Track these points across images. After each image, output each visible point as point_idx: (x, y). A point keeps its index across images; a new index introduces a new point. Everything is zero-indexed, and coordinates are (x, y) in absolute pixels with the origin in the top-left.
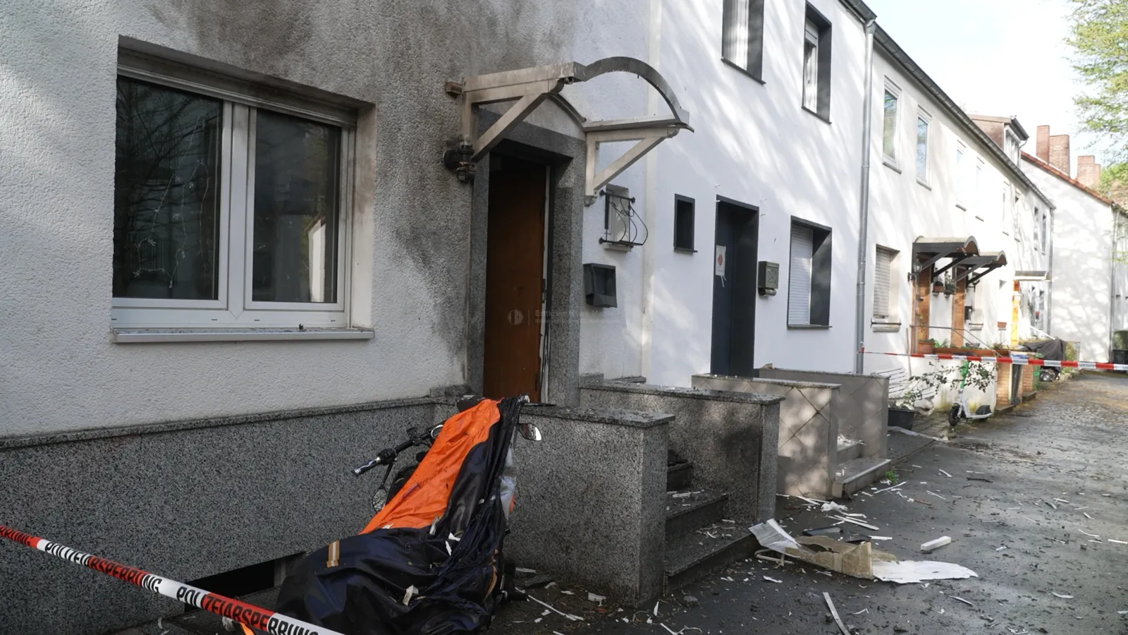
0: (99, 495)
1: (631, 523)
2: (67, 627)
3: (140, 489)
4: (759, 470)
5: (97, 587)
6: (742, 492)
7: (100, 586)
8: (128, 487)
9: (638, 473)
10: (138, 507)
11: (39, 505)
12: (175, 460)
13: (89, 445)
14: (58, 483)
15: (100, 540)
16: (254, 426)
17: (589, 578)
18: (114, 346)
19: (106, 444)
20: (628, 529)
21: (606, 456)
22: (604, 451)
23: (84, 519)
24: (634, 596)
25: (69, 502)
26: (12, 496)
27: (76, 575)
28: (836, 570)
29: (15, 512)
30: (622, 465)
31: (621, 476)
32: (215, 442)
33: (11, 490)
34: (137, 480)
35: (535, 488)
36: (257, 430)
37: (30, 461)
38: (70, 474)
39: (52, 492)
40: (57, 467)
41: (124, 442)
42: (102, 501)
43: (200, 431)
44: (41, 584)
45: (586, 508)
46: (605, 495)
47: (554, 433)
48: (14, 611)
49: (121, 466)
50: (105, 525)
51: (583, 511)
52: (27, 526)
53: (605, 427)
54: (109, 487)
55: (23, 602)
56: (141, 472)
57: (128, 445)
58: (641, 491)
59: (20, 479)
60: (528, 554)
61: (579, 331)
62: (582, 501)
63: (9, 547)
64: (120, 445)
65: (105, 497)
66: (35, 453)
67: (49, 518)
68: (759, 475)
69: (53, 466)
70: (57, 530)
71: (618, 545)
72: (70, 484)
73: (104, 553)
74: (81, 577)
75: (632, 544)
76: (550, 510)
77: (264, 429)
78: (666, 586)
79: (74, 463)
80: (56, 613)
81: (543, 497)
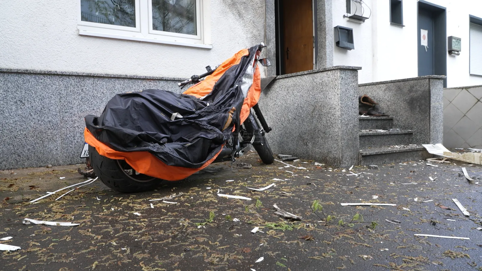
0: (75, 101)
1: (335, 123)
2: (62, 157)
3: (95, 102)
4: (430, 115)
5: (76, 142)
6: (421, 129)
7: (77, 142)
8: (88, 100)
9: (338, 94)
10: (94, 110)
11: (47, 101)
12: (111, 91)
13: (69, 78)
14: (55, 93)
15: (76, 121)
16: (150, 81)
17: (317, 156)
18: (79, 36)
19: (77, 79)
20: (334, 126)
21: (322, 90)
22: (321, 87)
23: (68, 110)
24: (339, 162)
25: (61, 102)
26: (34, 95)
27: (65, 134)
28: (476, 163)
29: (36, 102)
30: (330, 92)
31: (329, 99)
32: (131, 86)
33: (33, 92)
34: (93, 97)
35: (291, 115)
36: (152, 83)
37: (41, 81)
38: (60, 90)
39: (52, 96)
40: (54, 86)
41: (86, 79)
42: (76, 104)
43: (123, 80)
44: (49, 136)
45: (314, 119)
46: (323, 110)
47: (298, 84)
48: (37, 145)
49: (84, 90)
50: (78, 115)
51: (313, 122)
52: (41, 109)
53: (321, 74)
54: (79, 98)
55: (41, 142)
56: (94, 94)
57: (87, 81)
58: (339, 104)
59: (37, 88)
60: (289, 149)
61: (332, 60)
62: (312, 116)
63: (34, 117)
64: (83, 80)
65: (77, 102)
66: (43, 78)
67: (51, 107)
68: (430, 118)
69: (52, 84)
70: (56, 113)
71: (330, 136)
72: (60, 94)
73: (78, 127)
74: (68, 136)
75: (337, 134)
76: (298, 124)
77: (155, 84)
78: (361, 161)
79: (62, 85)
80: (57, 149)
81: (294, 118)
